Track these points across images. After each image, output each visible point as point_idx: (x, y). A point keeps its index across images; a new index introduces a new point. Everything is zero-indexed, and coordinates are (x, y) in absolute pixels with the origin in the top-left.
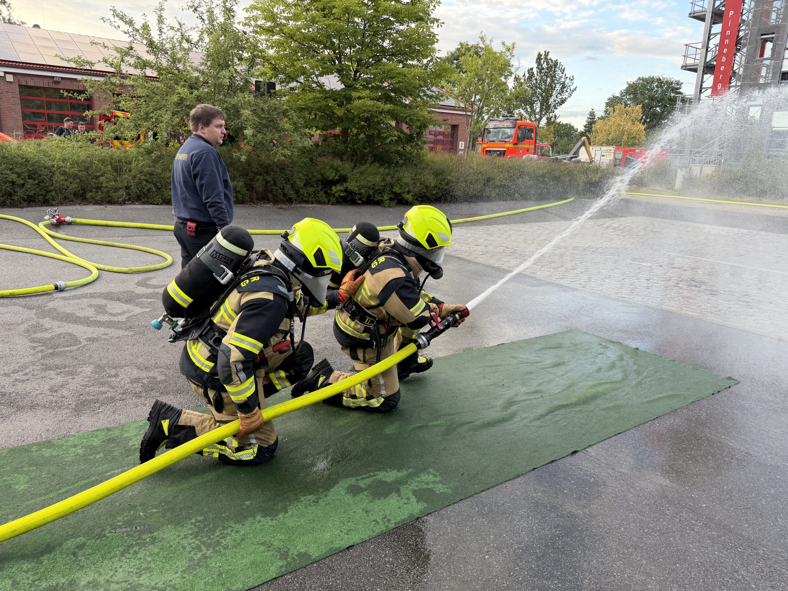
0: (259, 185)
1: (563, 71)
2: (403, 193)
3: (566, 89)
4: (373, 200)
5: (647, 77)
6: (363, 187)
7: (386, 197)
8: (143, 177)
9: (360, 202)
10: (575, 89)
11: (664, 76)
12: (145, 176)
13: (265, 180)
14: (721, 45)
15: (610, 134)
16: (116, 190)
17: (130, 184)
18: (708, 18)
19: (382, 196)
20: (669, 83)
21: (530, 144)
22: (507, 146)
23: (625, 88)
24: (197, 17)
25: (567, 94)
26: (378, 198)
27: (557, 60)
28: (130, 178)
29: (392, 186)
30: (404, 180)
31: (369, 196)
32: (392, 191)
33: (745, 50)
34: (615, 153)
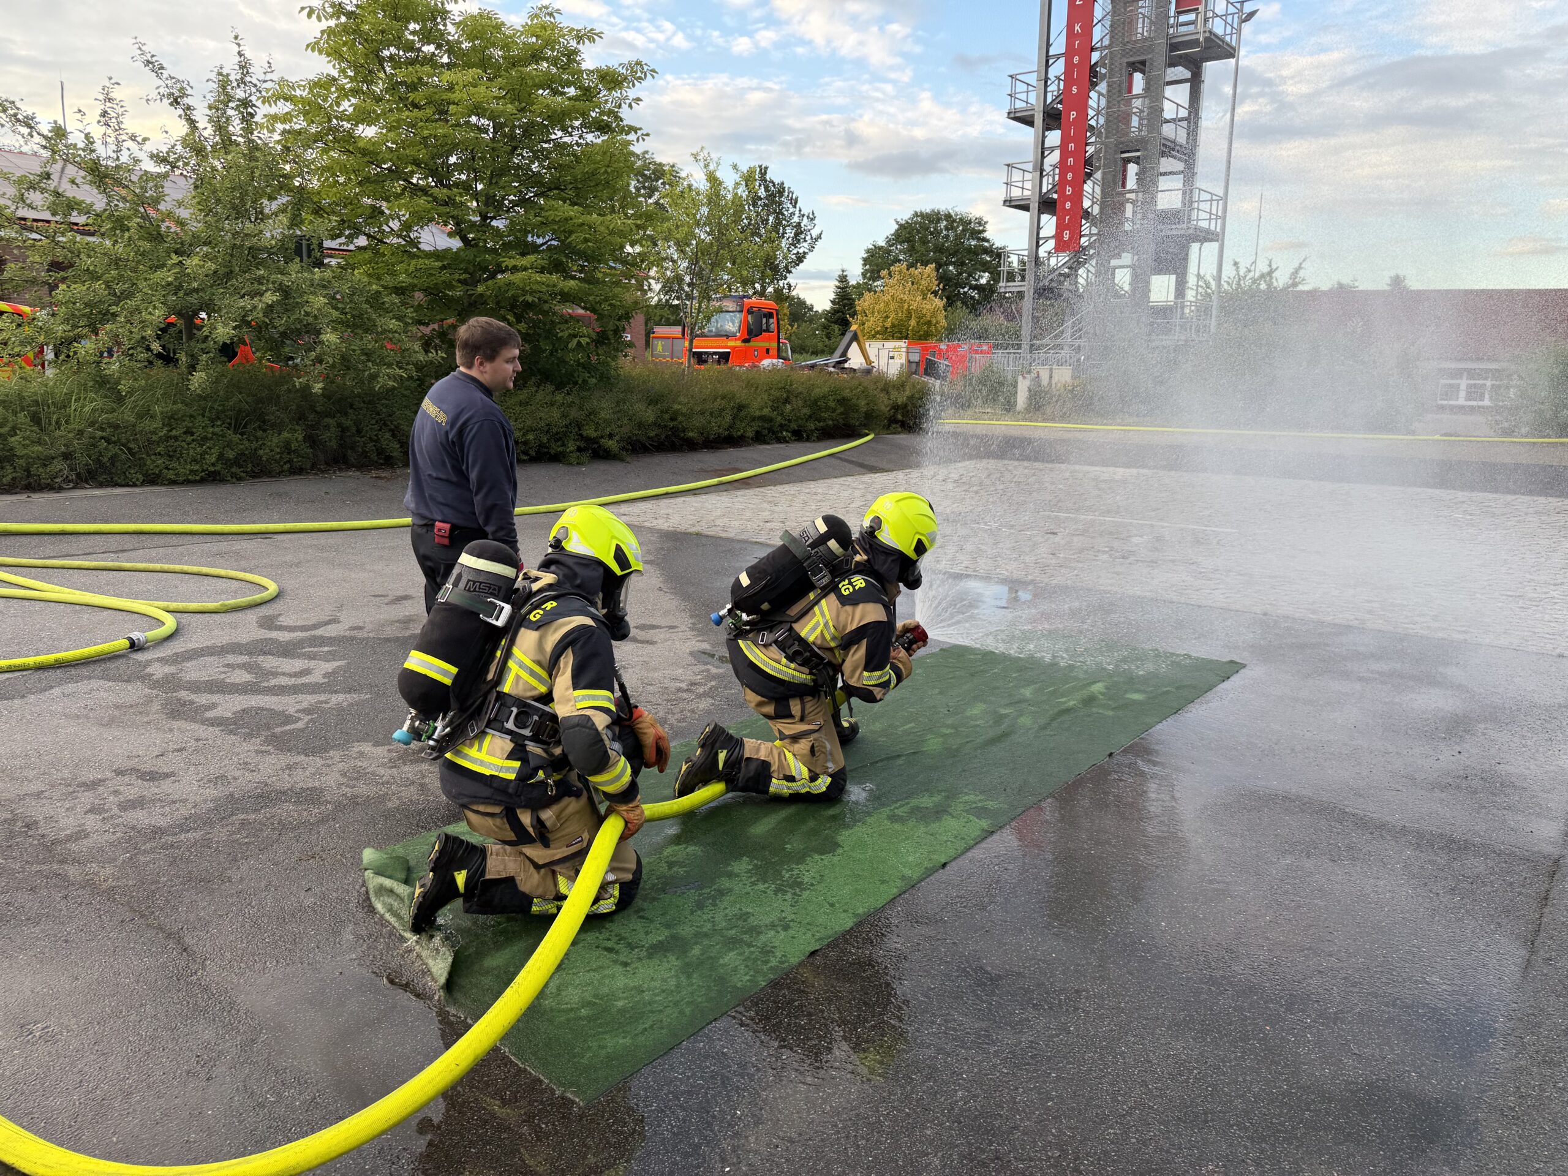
0: (329, 436)
1: (794, 203)
2: (602, 437)
3: (803, 236)
4: (548, 453)
5: (928, 211)
6: (531, 429)
7: (571, 446)
8: (99, 433)
9: (526, 458)
10: (819, 237)
11: (957, 209)
12: (102, 429)
13: (339, 425)
14: (1062, 164)
15: (887, 317)
16: (46, 461)
17: (71, 449)
18: (1039, 120)
19: (563, 445)
20: (965, 222)
21: (769, 340)
22: (731, 343)
23: (893, 232)
24: (180, 116)
25: (806, 245)
26: (556, 448)
27: (783, 183)
28: (71, 435)
29: (579, 426)
30: (603, 414)
31: (541, 445)
32: (581, 435)
33: (1098, 175)
34: (908, 352)
